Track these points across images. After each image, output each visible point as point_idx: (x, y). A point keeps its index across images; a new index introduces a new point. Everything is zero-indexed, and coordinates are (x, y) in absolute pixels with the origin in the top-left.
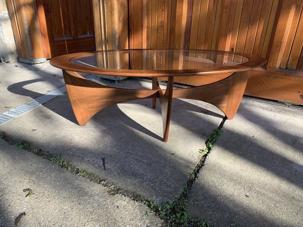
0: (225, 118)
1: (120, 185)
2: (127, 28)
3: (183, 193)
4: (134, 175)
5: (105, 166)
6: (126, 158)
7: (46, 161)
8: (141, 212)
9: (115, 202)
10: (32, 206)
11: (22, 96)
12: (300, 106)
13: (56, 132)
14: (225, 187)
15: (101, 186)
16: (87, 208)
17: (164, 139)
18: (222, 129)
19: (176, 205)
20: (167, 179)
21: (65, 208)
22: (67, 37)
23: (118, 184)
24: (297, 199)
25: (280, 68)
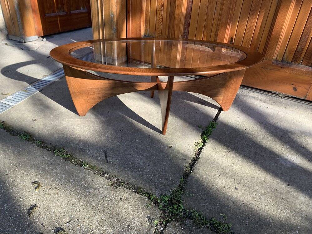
0: (220, 110)
1: (122, 178)
2: (125, 10)
3: (180, 185)
4: (135, 168)
5: (107, 159)
6: (126, 150)
7: (50, 153)
8: (142, 204)
9: (118, 194)
10: (41, 199)
11: (17, 81)
12: (292, 97)
13: (56, 122)
14: (217, 180)
15: (105, 179)
16: (93, 200)
17: (162, 132)
18: (217, 121)
19: (174, 197)
20: (165, 172)
21: (72, 200)
22: (59, 12)
23: (120, 176)
24: (279, 191)
25: (277, 60)
